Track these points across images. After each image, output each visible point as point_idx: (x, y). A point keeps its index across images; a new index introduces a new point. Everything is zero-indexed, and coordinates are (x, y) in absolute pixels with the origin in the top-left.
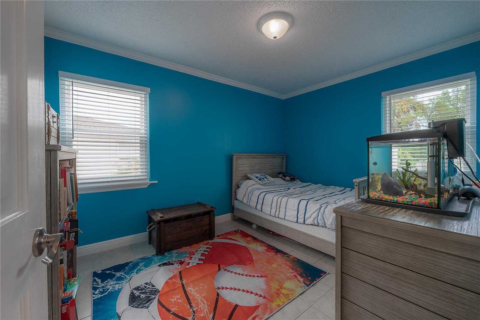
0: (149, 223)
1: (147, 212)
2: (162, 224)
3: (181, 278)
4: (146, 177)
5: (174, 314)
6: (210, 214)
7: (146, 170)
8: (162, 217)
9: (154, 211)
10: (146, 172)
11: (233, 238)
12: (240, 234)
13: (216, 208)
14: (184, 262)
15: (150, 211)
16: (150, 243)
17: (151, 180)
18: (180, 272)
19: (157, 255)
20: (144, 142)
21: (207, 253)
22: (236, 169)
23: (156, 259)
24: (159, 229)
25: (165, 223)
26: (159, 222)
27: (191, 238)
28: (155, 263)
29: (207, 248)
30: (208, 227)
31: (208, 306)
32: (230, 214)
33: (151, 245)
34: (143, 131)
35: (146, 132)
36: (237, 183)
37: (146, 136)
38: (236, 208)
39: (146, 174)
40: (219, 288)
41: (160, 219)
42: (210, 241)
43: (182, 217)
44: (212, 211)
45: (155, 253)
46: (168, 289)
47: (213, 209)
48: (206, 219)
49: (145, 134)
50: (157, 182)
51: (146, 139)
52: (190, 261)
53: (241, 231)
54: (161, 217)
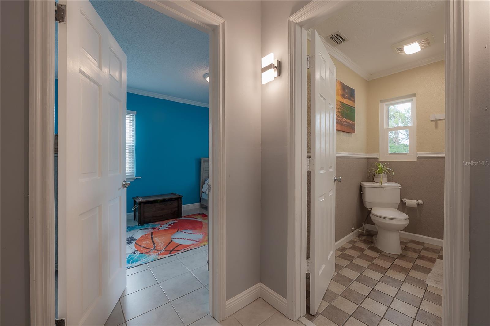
0: (135, 205)
1: (133, 198)
2: (142, 204)
3: (152, 235)
4: (133, 174)
5: (144, 247)
6: (178, 200)
7: (133, 169)
8: (143, 200)
9: (137, 197)
10: (132, 170)
11: (195, 217)
12: (202, 215)
13: (182, 196)
14: (156, 228)
15: (134, 198)
16: (134, 220)
17: (136, 176)
18: (152, 233)
19: (138, 225)
20: (132, 149)
21: (173, 224)
22: (203, 169)
23: (137, 227)
24: (140, 208)
25: (144, 204)
26: (140, 203)
27: (163, 216)
28: (137, 229)
29: (174, 222)
30: (176, 209)
31: (164, 244)
32: (199, 203)
33: (135, 221)
34: (131, 142)
35: (133, 142)
36: (204, 180)
37: (133, 145)
38: (202, 198)
39: (133, 172)
40: (173, 239)
41: (140, 201)
42: (178, 219)
43: (158, 200)
44: (180, 198)
45: (137, 224)
46: (142, 239)
47: (180, 197)
48: (175, 204)
49: (133, 143)
50: (141, 177)
51: (133, 147)
52: (160, 228)
53: (203, 214)
54: (141, 200)
